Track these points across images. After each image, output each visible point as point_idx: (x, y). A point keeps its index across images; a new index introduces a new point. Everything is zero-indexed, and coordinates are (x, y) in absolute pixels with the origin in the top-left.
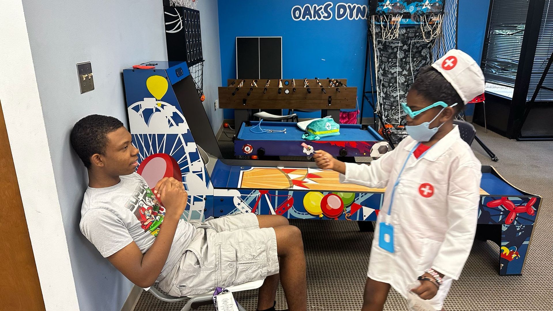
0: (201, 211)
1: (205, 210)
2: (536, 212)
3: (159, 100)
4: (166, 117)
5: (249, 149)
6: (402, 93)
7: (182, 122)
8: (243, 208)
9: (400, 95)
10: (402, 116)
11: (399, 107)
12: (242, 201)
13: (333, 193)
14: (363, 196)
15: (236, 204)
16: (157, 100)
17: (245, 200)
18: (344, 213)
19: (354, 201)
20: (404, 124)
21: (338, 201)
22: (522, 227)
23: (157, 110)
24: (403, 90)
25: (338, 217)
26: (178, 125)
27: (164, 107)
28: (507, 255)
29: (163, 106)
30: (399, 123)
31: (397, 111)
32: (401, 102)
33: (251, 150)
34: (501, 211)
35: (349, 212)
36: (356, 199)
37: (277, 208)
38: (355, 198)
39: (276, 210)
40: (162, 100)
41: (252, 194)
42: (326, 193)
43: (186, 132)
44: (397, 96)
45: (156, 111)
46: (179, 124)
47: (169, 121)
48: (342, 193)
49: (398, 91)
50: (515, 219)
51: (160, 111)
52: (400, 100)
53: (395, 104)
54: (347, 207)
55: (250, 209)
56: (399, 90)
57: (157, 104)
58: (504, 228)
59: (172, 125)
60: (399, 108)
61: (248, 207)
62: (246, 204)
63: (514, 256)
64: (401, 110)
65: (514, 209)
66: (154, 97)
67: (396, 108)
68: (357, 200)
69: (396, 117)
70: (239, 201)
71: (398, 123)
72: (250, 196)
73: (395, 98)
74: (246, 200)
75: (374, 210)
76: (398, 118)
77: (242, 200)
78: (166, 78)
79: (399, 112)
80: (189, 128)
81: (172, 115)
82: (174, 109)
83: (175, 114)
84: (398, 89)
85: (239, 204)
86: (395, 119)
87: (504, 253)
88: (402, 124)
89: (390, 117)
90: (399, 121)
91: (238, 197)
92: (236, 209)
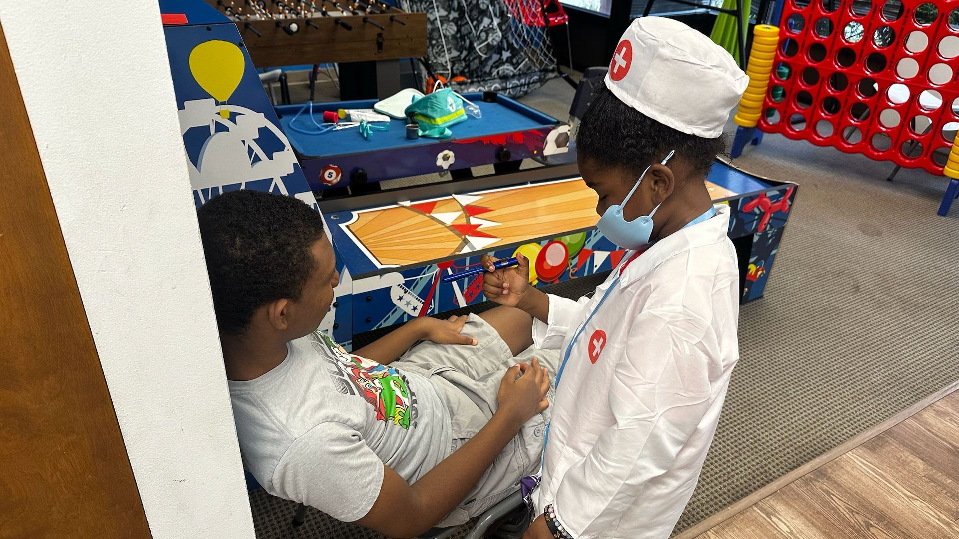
0: (327, 330)
1: (335, 327)
2: (790, 206)
3: (223, 103)
4: (244, 142)
5: (334, 174)
6: (443, 13)
7: (281, 147)
8: (408, 304)
9: (440, 17)
10: (452, 58)
11: (443, 40)
12: (405, 292)
13: (556, 239)
14: (596, 234)
15: (394, 300)
16: (217, 103)
17: (412, 288)
18: (568, 268)
19: (584, 245)
20: (458, 72)
21: (562, 251)
22: (773, 231)
23: (220, 128)
24: (443, 8)
25: (559, 279)
26: (271, 158)
27: (237, 118)
28: (753, 274)
29: (233, 117)
30: (450, 71)
31: (441, 49)
32: (444, 31)
33: (337, 176)
34: (756, 214)
35: (576, 265)
36: (586, 242)
37: (468, 288)
38: (586, 240)
39: (464, 293)
40: (232, 101)
41: (424, 274)
42: (545, 243)
43: (292, 171)
44: (436, 19)
45: (216, 131)
46: (275, 154)
47: (250, 150)
48: (568, 237)
49: (436, 10)
50: (768, 223)
51: (226, 129)
52: (443, 28)
53: (435, 34)
54: (573, 258)
55: (421, 302)
56: (437, 8)
57: (219, 114)
58: (756, 238)
59: (257, 159)
60: (444, 43)
61: (417, 299)
62: (413, 296)
63: (760, 273)
64: (448, 47)
65: (770, 208)
66: (211, 97)
67: (437, 42)
68: (588, 242)
69: (441, 60)
70: (401, 292)
71: (447, 72)
72: (421, 278)
73: (433, 23)
74: (414, 288)
75: (609, 253)
76: (446, 62)
77: (407, 289)
78: (240, 46)
79: (444, 51)
80: (296, 161)
81: (257, 137)
82: (259, 120)
83: (263, 131)
84: (435, 5)
85: (401, 299)
86: (442, 64)
87: (750, 272)
88: (455, 72)
89: (432, 62)
90: (449, 67)
91: (399, 286)
92: (396, 310)
